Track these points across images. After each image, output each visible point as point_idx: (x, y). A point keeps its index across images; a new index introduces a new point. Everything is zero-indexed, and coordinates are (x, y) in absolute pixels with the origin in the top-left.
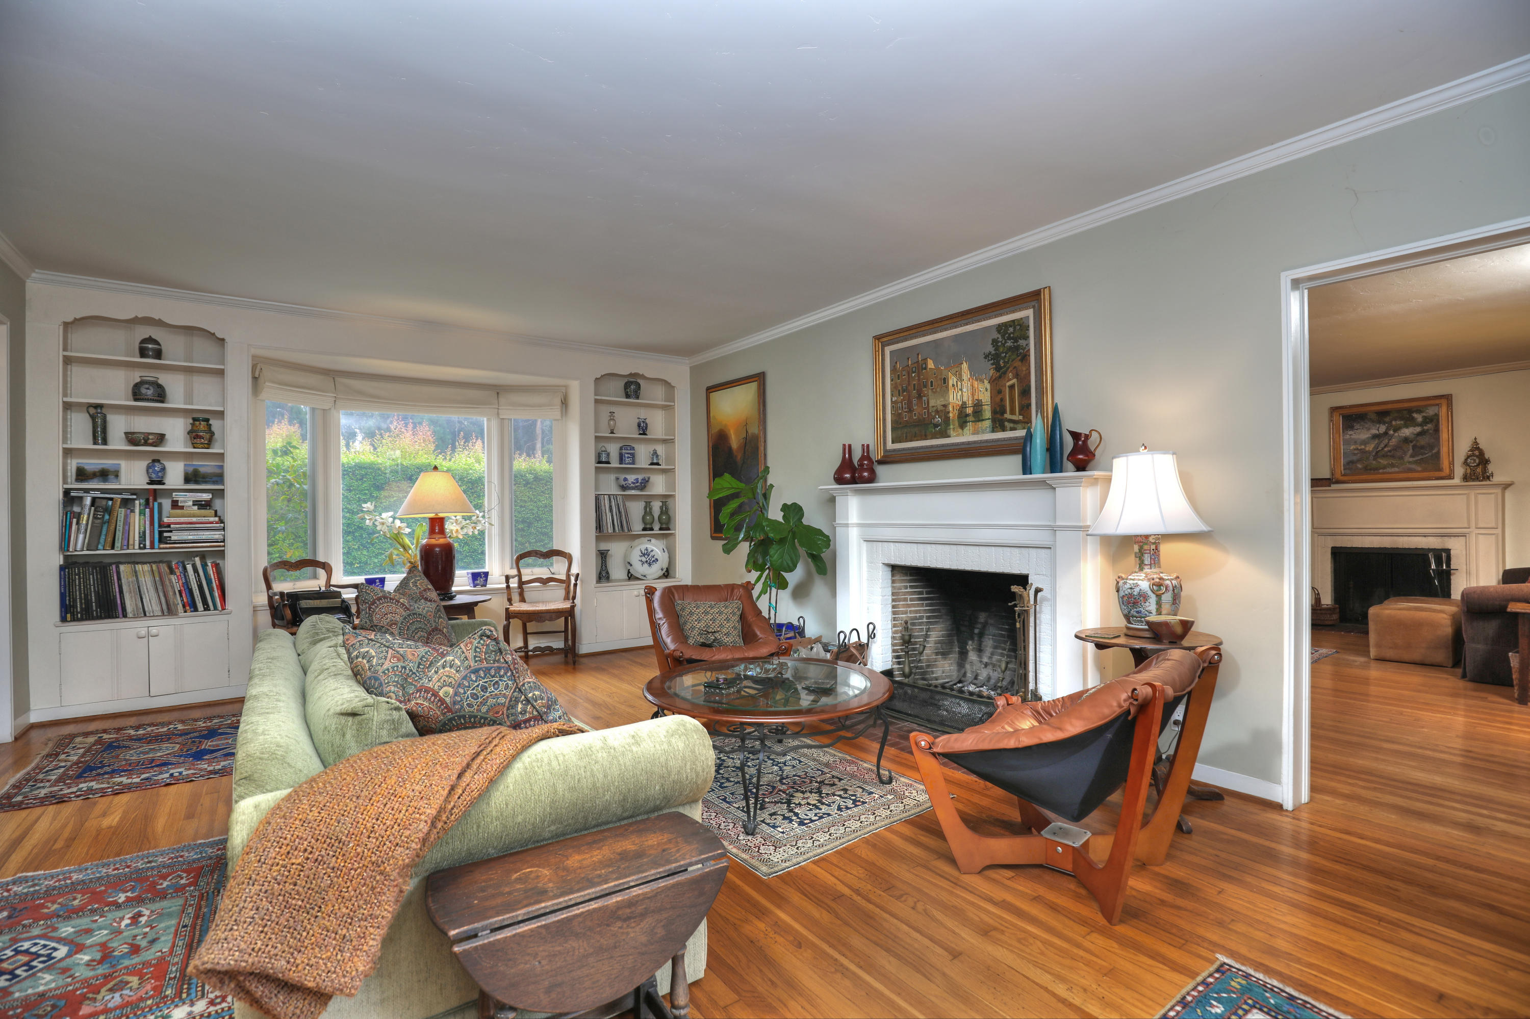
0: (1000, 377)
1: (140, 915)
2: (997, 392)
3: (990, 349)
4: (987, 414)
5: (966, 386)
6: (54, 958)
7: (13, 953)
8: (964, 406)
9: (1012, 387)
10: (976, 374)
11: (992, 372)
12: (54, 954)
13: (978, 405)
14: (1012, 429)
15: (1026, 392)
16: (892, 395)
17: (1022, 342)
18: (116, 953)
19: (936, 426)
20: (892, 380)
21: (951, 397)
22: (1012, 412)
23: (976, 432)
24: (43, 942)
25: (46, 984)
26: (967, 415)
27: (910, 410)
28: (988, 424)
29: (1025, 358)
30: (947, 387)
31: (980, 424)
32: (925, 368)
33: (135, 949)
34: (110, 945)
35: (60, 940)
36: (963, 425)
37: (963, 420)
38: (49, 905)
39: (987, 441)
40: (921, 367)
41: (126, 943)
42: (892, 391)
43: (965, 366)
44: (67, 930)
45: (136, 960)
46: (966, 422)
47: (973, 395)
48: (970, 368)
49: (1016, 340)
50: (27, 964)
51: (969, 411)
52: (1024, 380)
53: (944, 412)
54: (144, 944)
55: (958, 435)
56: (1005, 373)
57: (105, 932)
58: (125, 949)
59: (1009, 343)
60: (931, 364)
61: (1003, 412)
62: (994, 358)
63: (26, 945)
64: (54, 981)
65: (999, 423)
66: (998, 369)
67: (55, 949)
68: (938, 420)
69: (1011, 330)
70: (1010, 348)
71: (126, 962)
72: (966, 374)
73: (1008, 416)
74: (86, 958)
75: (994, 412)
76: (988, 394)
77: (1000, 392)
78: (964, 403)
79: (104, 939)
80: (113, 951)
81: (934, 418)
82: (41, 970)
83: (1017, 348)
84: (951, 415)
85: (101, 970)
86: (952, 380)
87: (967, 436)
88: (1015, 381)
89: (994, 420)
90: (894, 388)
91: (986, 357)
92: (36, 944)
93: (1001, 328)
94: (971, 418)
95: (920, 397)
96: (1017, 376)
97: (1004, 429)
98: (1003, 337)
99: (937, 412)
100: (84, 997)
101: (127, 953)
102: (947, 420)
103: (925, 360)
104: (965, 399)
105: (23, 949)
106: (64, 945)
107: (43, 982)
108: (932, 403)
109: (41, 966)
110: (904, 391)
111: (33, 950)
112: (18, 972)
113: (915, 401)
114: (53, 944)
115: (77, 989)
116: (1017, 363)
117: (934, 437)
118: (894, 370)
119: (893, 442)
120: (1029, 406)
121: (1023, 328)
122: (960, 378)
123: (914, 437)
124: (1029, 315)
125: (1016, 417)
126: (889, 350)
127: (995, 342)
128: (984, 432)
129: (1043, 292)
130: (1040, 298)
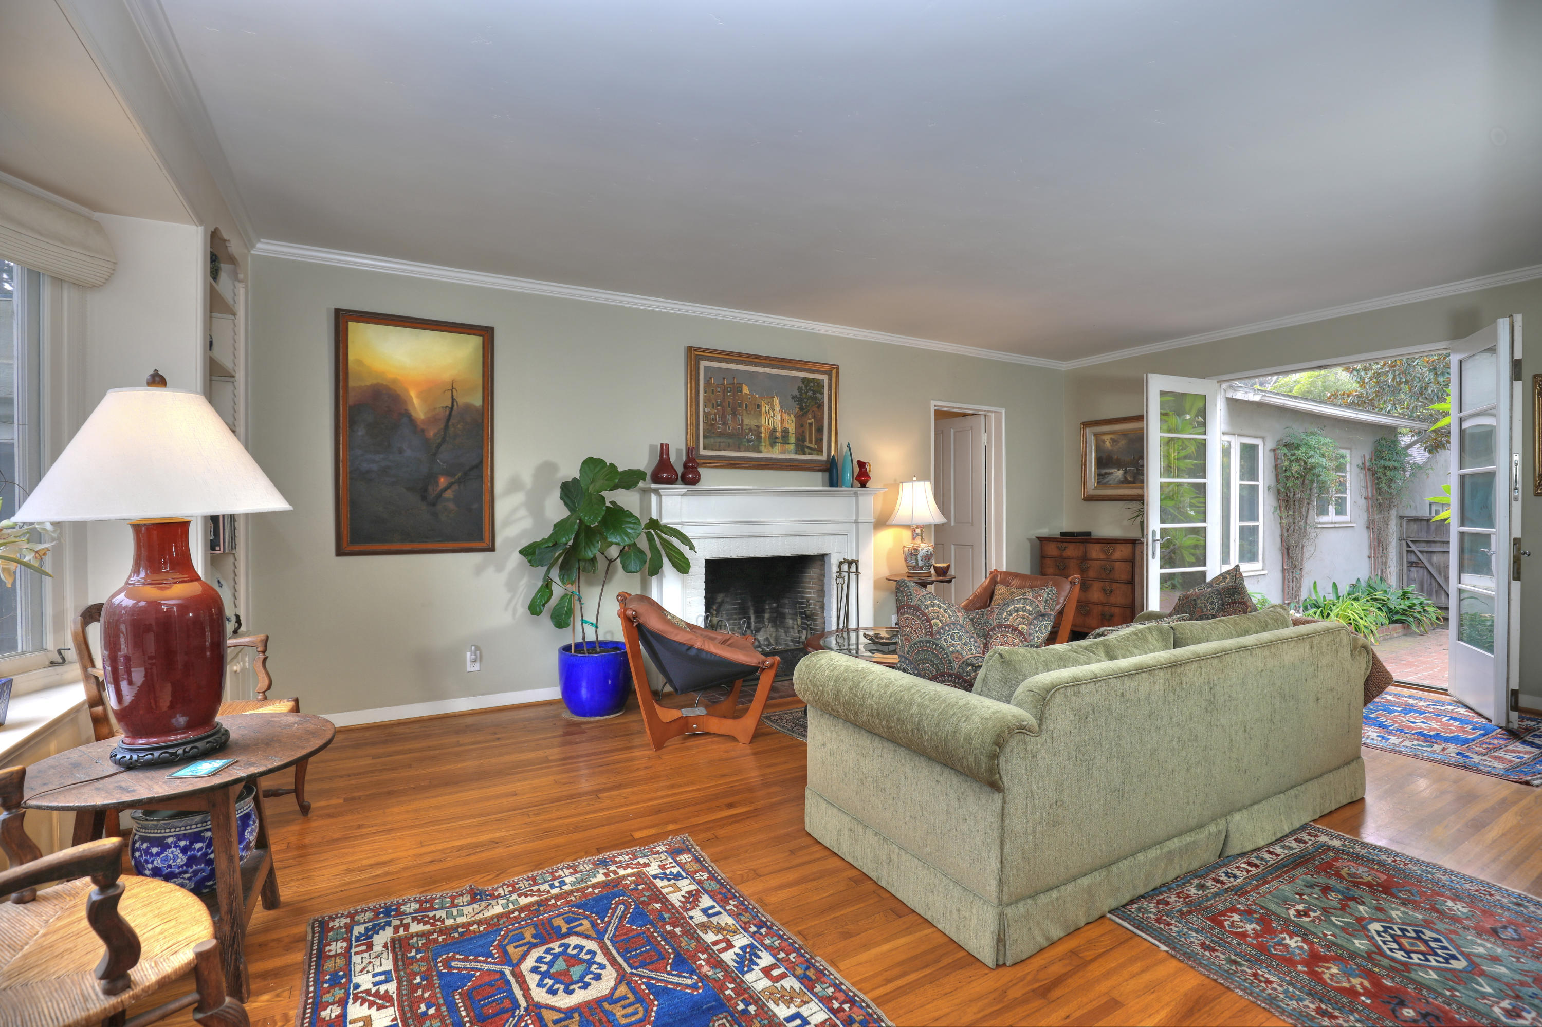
0: (803, 415)
1: (1299, 914)
2: (800, 426)
3: (796, 392)
4: (792, 439)
5: (777, 415)
6: (1383, 926)
7: (1413, 955)
8: (774, 431)
9: (811, 424)
10: (784, 408)
11: (797, 410)
12: (1381, 929)
13: (785, 432)
14: (810, 454)
15: (820, 430)
16: (705, 406)
17: (818, 395)
18: (1340, 897)
19: (749, 441)
20: (705, 392)
21: (764, 421)
22: (811, 442)
23: (783, 452)
24: (1385, 947)
25: (1398, 910)
26: (777, 438)
27: (725, 424)
28: (792, 447)
29: (820, 406)
30: (761, 412)
31: (787, 446)
32: (741, 392)
33: (1326, 890)
34: (1339, 906)
35: (1371, 939)
36: (773, 444)
37: (773, 441)
38: (1359, 988)
39: (790, 460)
40: (737, 389)
41: (1328, 899)
42: (705, 402)
43: (776, 399)
44: (1360, 944)
45: (1332, 882)
46: (775, 443)
47: (782, 423)
48: (780, 403)
49: (814, 393)
50: (1405, 936)
51: (778, 434)
52: (820, 421)
53: (757, 431)
54: (1317, 889)
55: (768, 452)
56: (806, 413)
57: (1333, 919)
58: (1332, 896)
59: (810, 393)
60: (746, 390)
61: (804, 441)
62: (799, 400)
63: (1399, 955)
64: (1393, 909)
65: (800, 449)
66: (801, 409)
67: (1378, 933)
68: (751, 436)
69: (811, 384)
70: (811, 397)
71: (1339, 886)
72: (777, 407)
73: (807, 444)
74: (1361, 908)
75: (798, 439)
76: (794, 425)
77: (802, 426)
78: (774, 428)
79: (1339, 912)
80: (1340, 900)
81: (748, 434)
82: (1397, 923)
83: (815, 398)
84: (763, 435)
85: (1357, 893)
86: (765, 408)
87: (775, 453)
88: (812, 420)
89: (797, 445)
90: (707, 401)
91: (793, 397)
92: (1391, 950)
93: (804, 380)
94: (779, 440)
95: (734, 413)
96: (814, 417)
97: (804, 453)
98: (806, 387)
99: (750, 430)
100: (1379, 885)
101: (1333, 891)
102: (759, 438)
103: (741, 385)
104: (776, 425)
105: (1403, 953)
106: (1369, 931)
107: (1398, 913)
108: (746, 421)
109: (1395, 927)
110: (718, 405)
111: (1395, 946)
112: (1413, 935)
113: (729, 417)
114: (1378, 939)
115: (1380, 892)
116: (815, 409)
117: (747, 450)
118: (707, 383)
119: (705, 448)
120: (822, 440)
121: (819, 384)
122: (772, 408)
123: (728, 448)
124: (825, 378)
125: (813, 446)
126: (703, 364)
127: (799, 389)
128: (789, 453)
129: (836, 367)
130: (833, 370)
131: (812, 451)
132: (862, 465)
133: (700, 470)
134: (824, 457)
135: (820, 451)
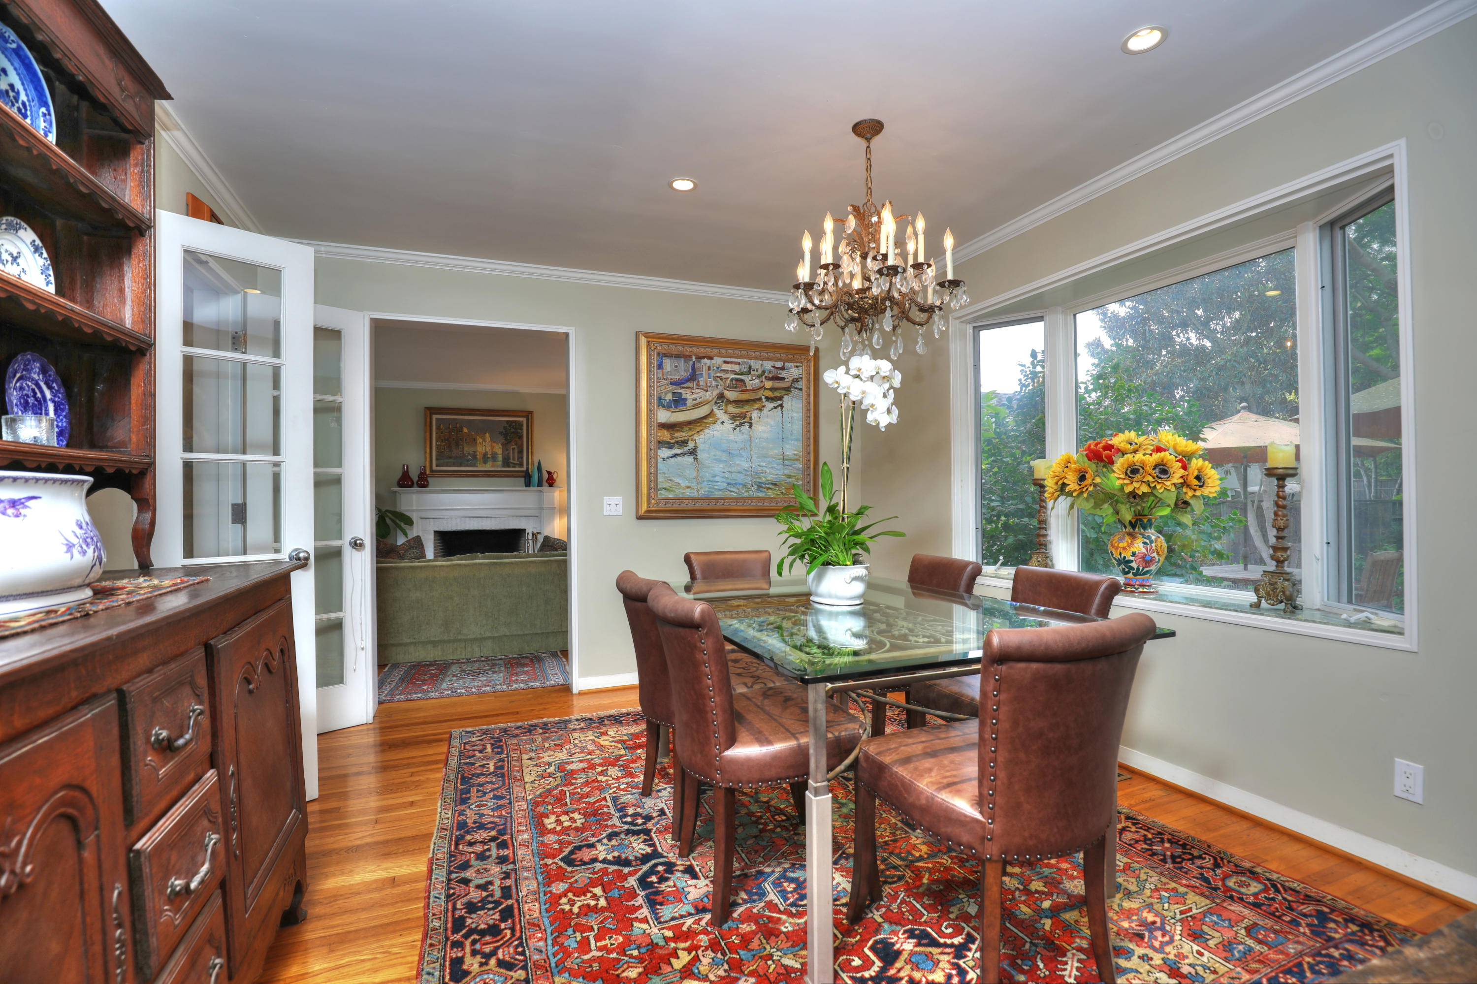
0: (507, 443)
3: (502, 430)
4: (500, 458)
5: (488, 445)
8: (486, 454)
9: (514, 449)
10: (494, 440)
11: (503, 441)
13: (495, 454)
14: (513, 467)
15: (521, 452)
16: (437, 441)
17: (519, 431)
19: (468, 460)
20: (437, 433)
21: (479, 448)
22: (514, 459)
23: (493, 466)
27: (451, 451)
28: (500, 463)
29: (521, 437)
30: (476, 443)
31: (496, 463)
32: (461, 431)
36: (485, 462)
37: (485, 459)
39: (498, 471)
40: (458, 430)
42: (436, 439)
43: (487, 435)
46: (487, 461)
47: (492, 449)
48: (491, 437)
49: (516, 429)
51: (490, 456)
52: (520, 447)
53: (474, 454)
55: (482, 466)
56: (510, 442)
59: (513, 430)
60: (465, 430)
61: (509, 459)
62: (505, 434)
65: (506, 464)
66: (506, 439)
68: (470, 458)
69: (513, 424)
70: (513, 432)
72: (488, 439)
73: (511, 461)
75: (504, 458)
76: (501, 450)
77: (507, 450)
78: (486, 452)
81: (467, 457)
83: (517, 432)
84: (478, 457)
86: (479, 440)
87: (488, 467)
88: (515, 446)
89: (503, 462)
90: (438, 438)
91: (500, 433)
93: (508, 422)
94: (490, 459)
95: (457, 445)
96: (516, 444)
97: (509, 466)
98: (509, 426)
99: (469, 454)
102: (475, 458)
103: (462, 427)
104: (487, 450)
108: (466, 449)
110: (446, 440)
113: (454, 447)
116: (517, 439)
117: (468, 466)
118: (438, 428)
119: (437, 466)
120: (522, 458)
121: (520, 425)
122: (484, 440)
123: (454, 465)
124: (524, 420)
125: (516, 462)
126: (435, 417)
127: (505, 428)
128: (498, 467)
129: (531, 413)
130: (529, 415)
131: (515, 465)
132: (549, 473)
133: (429, 479)
134: (524, 469)
135: (521, 465)
